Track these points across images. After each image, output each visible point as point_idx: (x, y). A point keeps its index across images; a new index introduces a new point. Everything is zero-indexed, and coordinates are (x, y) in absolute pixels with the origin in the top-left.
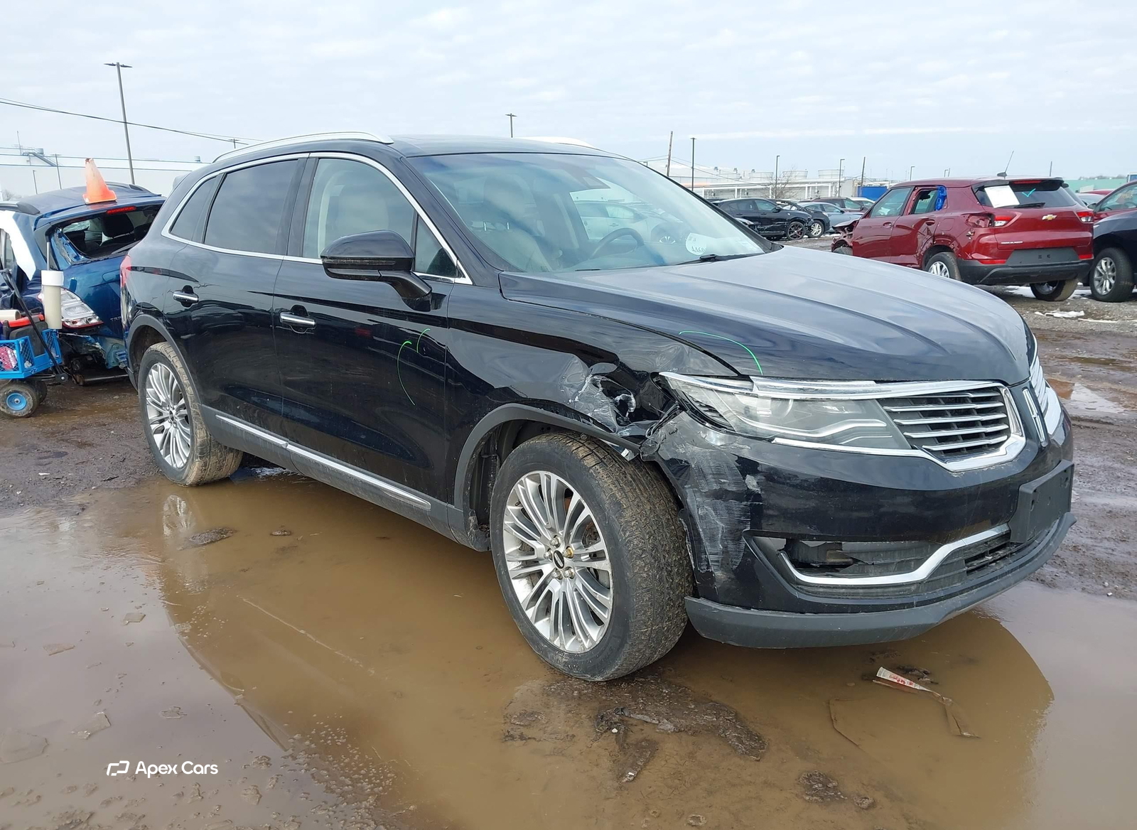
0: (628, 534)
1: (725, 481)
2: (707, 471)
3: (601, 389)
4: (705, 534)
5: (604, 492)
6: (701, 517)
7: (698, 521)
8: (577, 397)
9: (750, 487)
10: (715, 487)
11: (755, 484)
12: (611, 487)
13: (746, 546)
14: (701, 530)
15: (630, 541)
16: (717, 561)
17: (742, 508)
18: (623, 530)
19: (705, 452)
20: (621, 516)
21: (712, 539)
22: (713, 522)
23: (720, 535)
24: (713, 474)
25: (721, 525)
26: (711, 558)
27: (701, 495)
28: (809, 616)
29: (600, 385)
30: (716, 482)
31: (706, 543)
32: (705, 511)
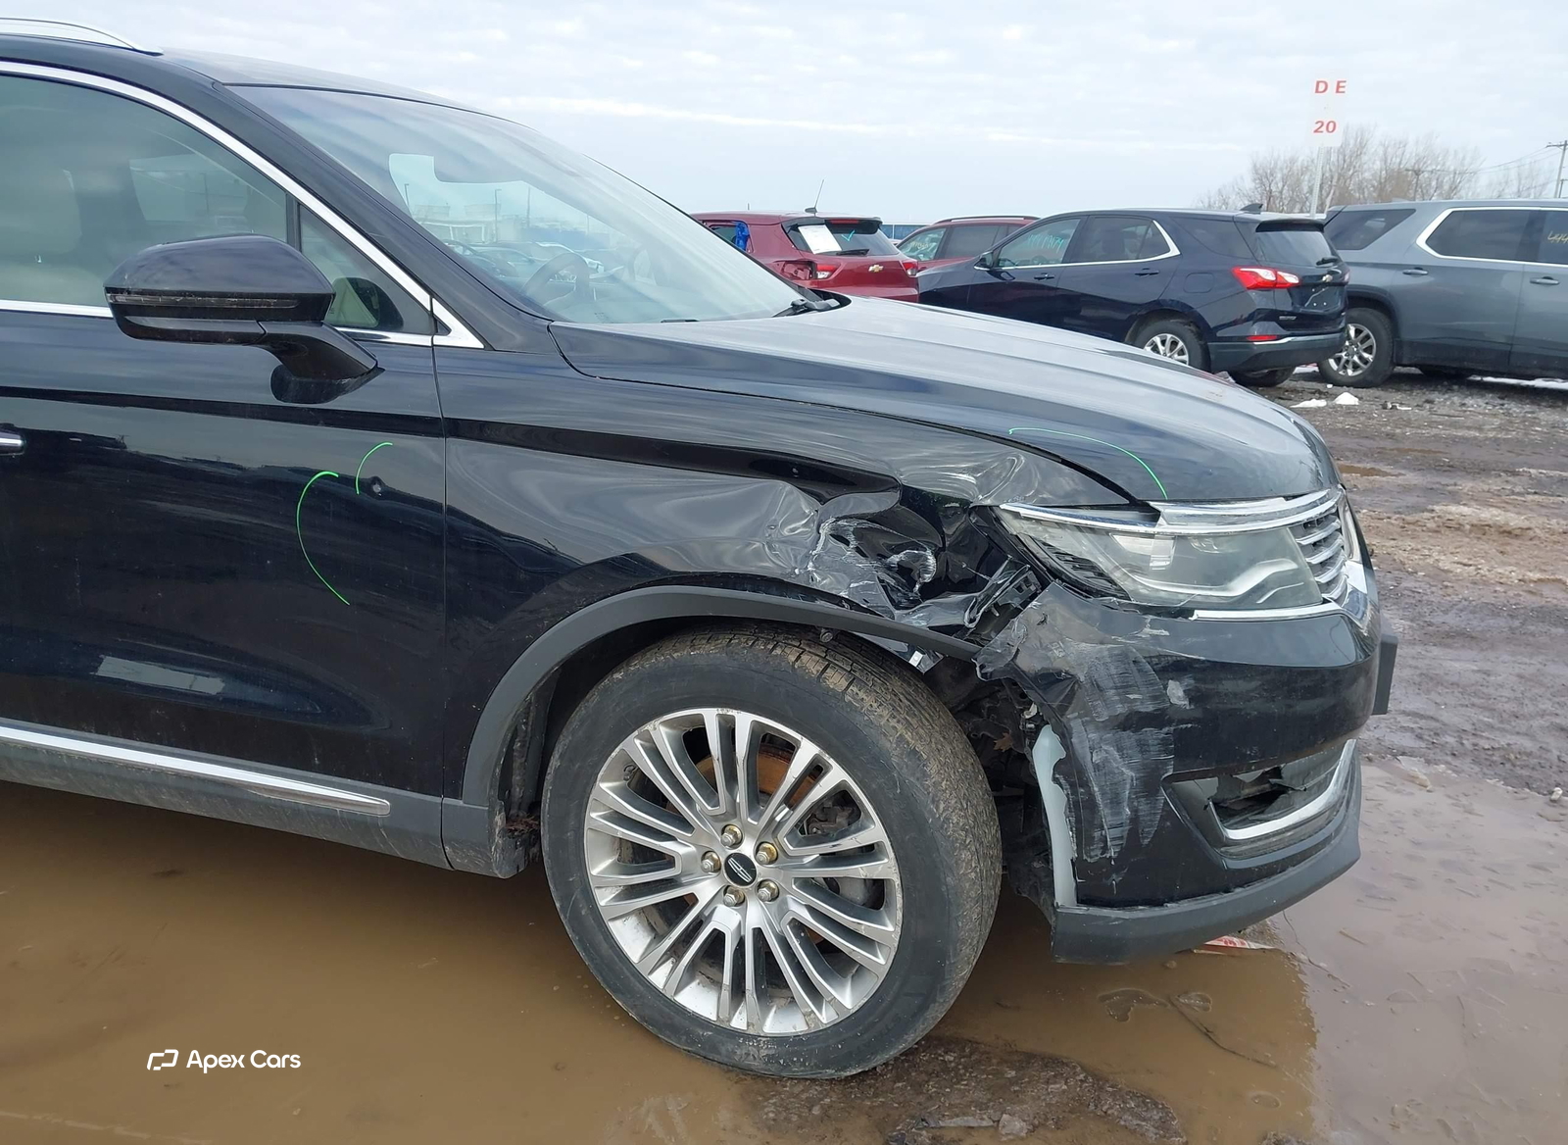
0: (942, 806)
1: (1136, 696)
2: (1105, 683)
3: (853, 544)
4: (1103, 794)
5: (885, 735)
6: (1097, 767)
7: (1091, 774)
8: (811, 564)
9: (1174, 700)
10: (1121, 709)
11: (1181, 693)
12: (893, 723)
13: (1166, 803)
14: (1096, 789)
15: (947, 819)
16: (1121, 838)
17: (1163, 739)
18: (933, 801)
19: (1101, 651)
20: (925, 775)
21: (1115, 802)
22: (1116, 771)
23: (1127, 792)
24: (1116, 688)
25: (1129, 773)
26: (1110, 834)
27: (1097, 729)
28: (1239, 893)
29: (851, 538)
30: (1121, 702)
31: (1104, 811)
32: (1104, 755)
